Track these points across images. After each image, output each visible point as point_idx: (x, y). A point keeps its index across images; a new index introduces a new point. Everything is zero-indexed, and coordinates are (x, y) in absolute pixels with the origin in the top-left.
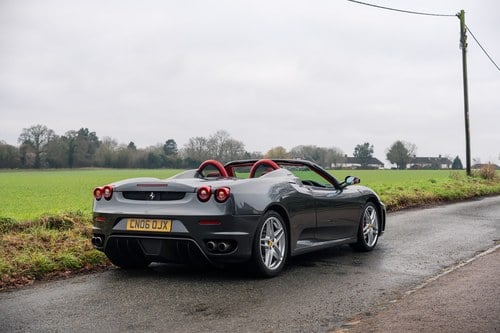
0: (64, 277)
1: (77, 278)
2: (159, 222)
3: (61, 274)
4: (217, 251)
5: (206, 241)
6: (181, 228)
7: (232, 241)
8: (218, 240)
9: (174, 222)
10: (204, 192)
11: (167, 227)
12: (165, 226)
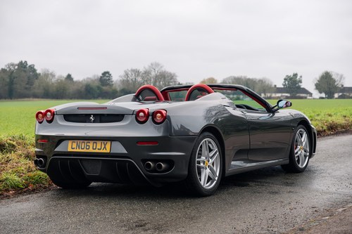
0: (8, 197)
1: (21, 198)
2: (99, 143)
3: (5, 194)
4: (154, 171)
5: (144, 161)
6: (120, 149)
7: (170, 161)
8: (156, 160)
9: (113, 143)
10: (141, 114)
11: (107, 148)
12: (105, 147)
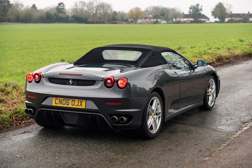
2: (77, 101)
4: (118, 122)
5: (111, 115)
6: (93, 106)
7: (129, 116)
8: (119, 115)
9: (87, 101)
10: (109, 81)
11: (83, 105)
12: (81, 104)
